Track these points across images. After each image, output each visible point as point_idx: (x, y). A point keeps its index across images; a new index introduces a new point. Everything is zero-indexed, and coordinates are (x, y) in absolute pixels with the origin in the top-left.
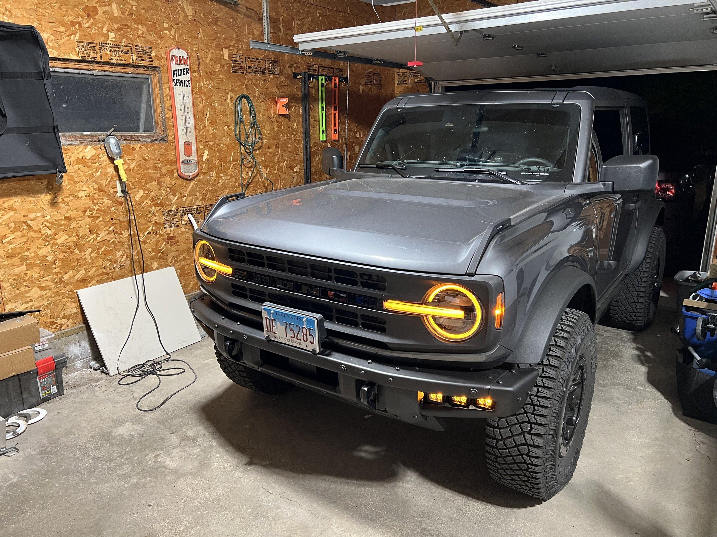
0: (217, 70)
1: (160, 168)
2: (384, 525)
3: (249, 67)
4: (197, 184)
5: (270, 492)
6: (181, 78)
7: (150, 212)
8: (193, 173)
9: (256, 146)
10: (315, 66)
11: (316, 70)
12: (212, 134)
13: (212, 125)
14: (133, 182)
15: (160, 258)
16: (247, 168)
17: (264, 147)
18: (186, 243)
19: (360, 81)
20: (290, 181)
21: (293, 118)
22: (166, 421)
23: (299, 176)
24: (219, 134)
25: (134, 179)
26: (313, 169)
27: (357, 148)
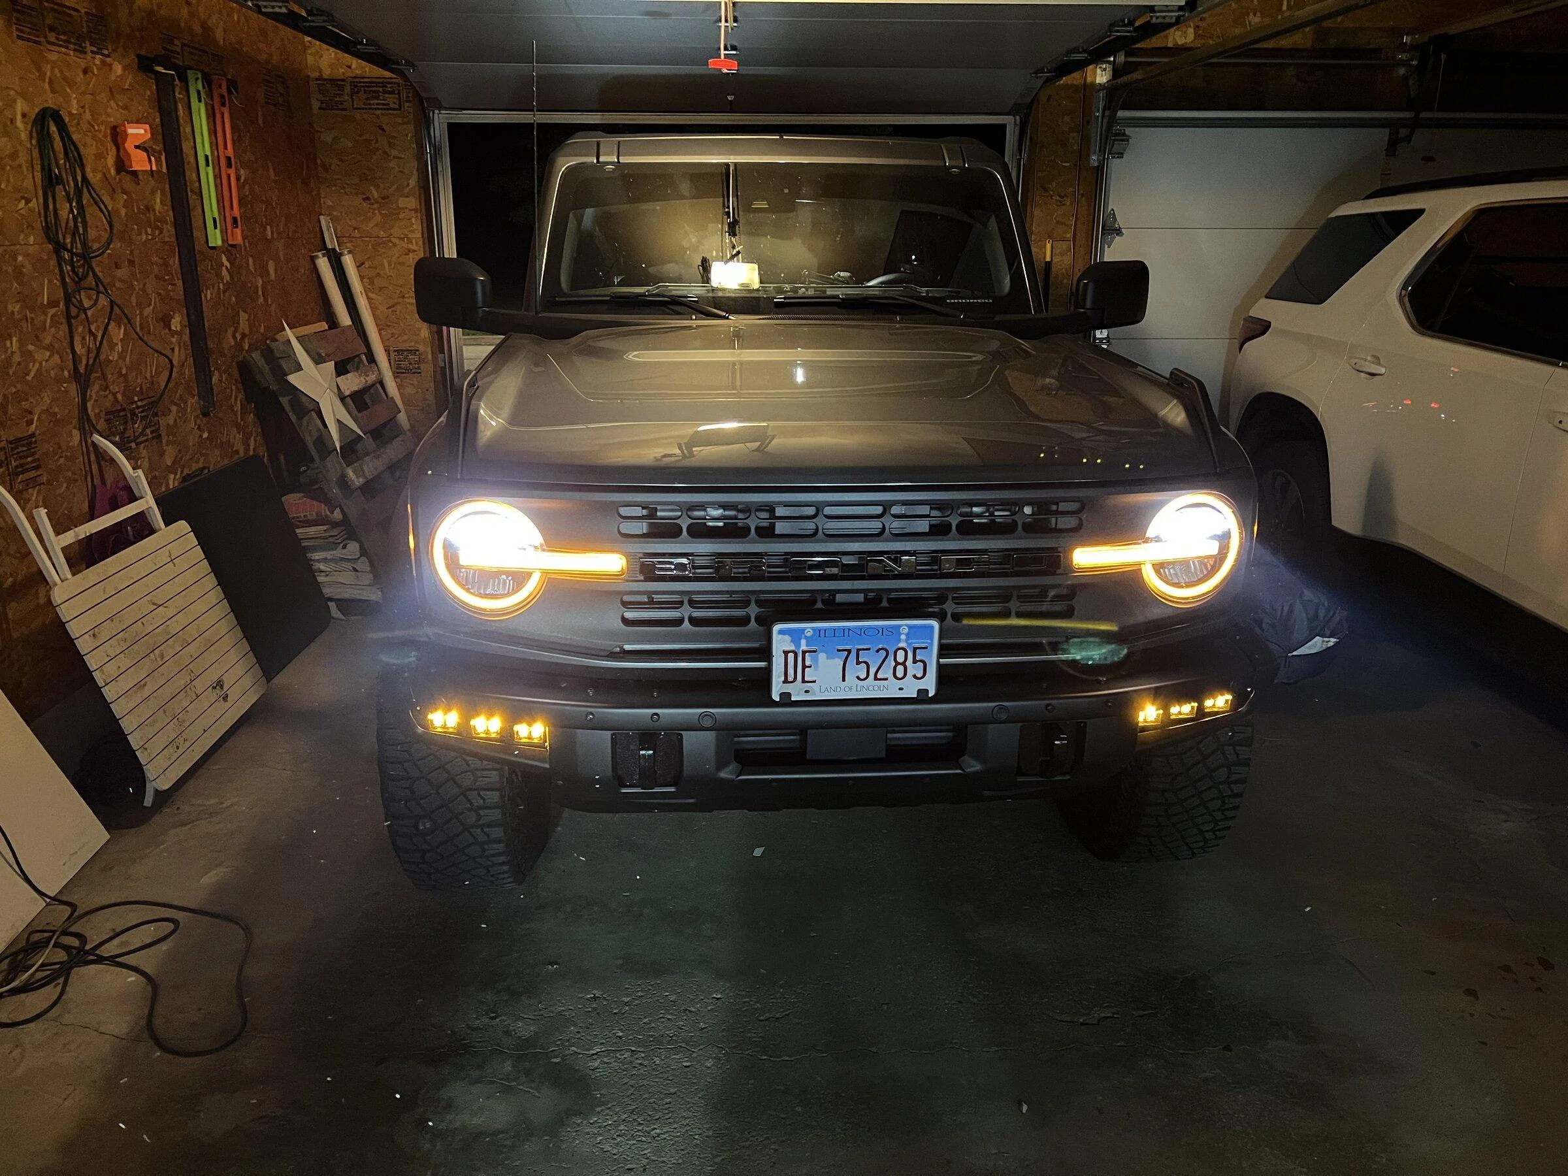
3: (50, 28)
10: (175, 41)
11: (178, 54)
17: (106, 262)
19: (255, 93)
23: (182, 344)
24: (11, 223)
27: (271, 267)
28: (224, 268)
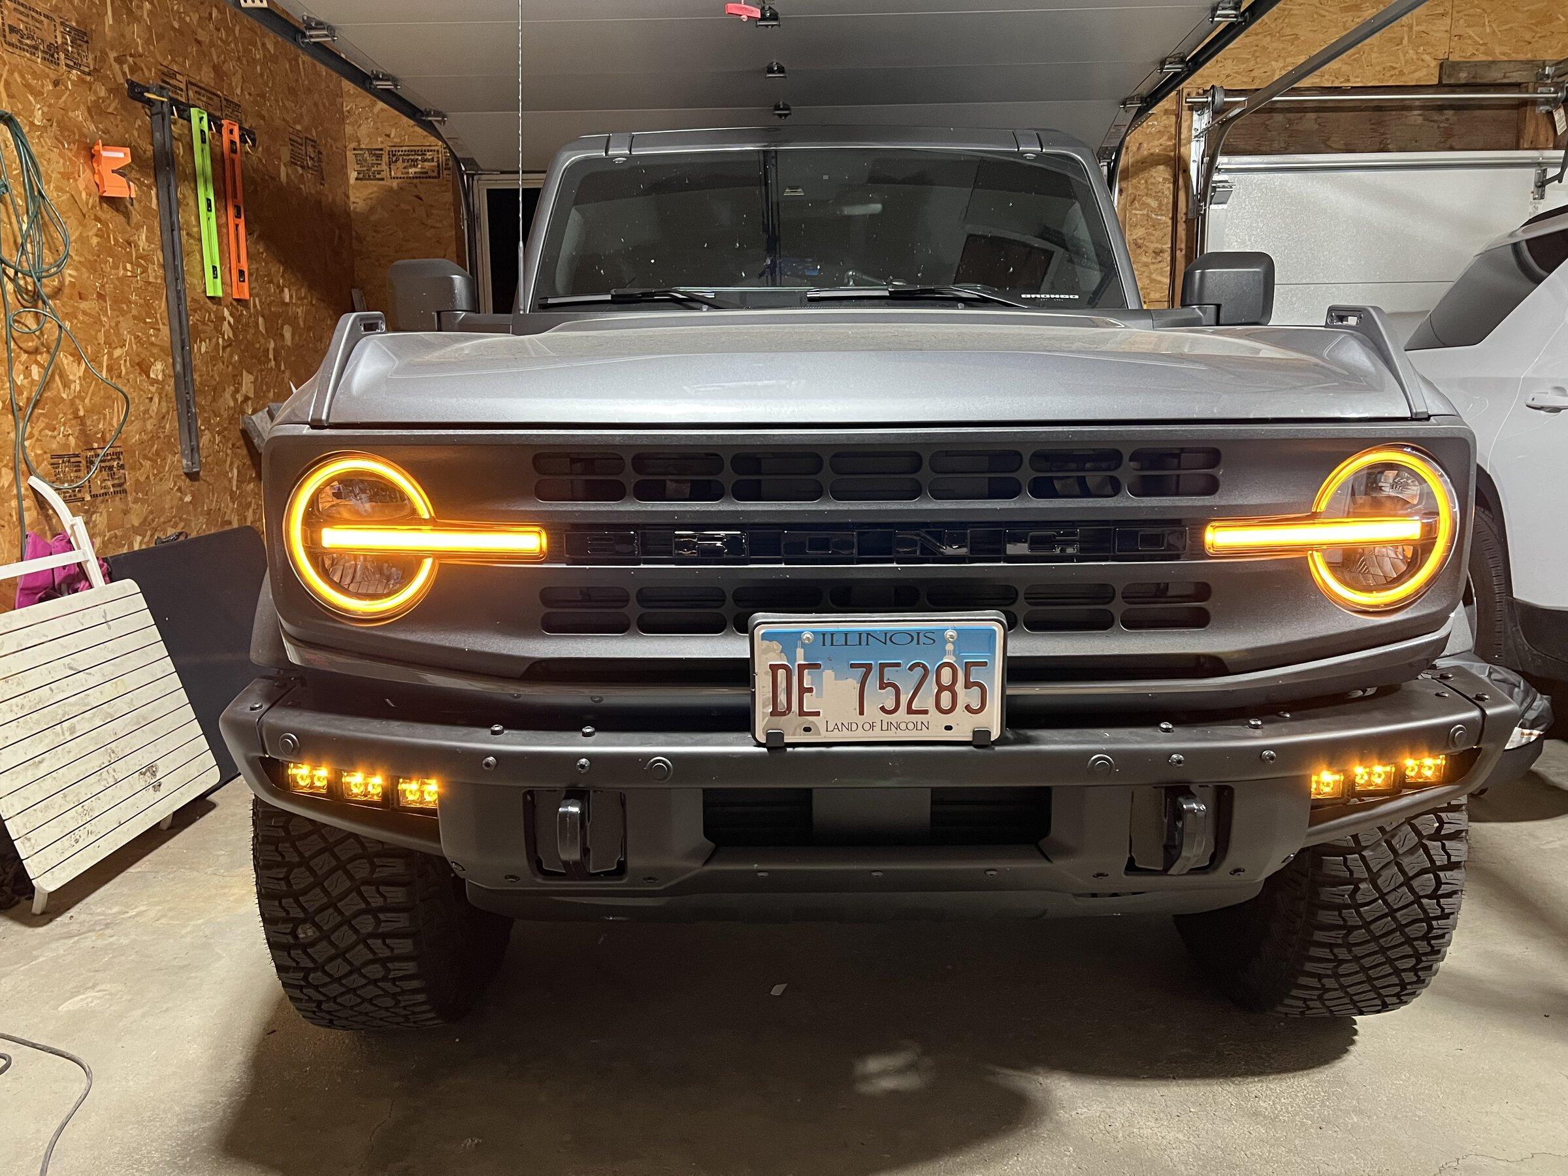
3: (13, 29)
9: (46, 285)
10: (178, 77)
11: (181, 90)
16: (26, 352)
17: (66, 291)
19: (279, 150)
20: (142, 409)
21: (136, 217)
23: (163, 396)
26: (198, 376)
27: (287, 333)
28: (226, 323)
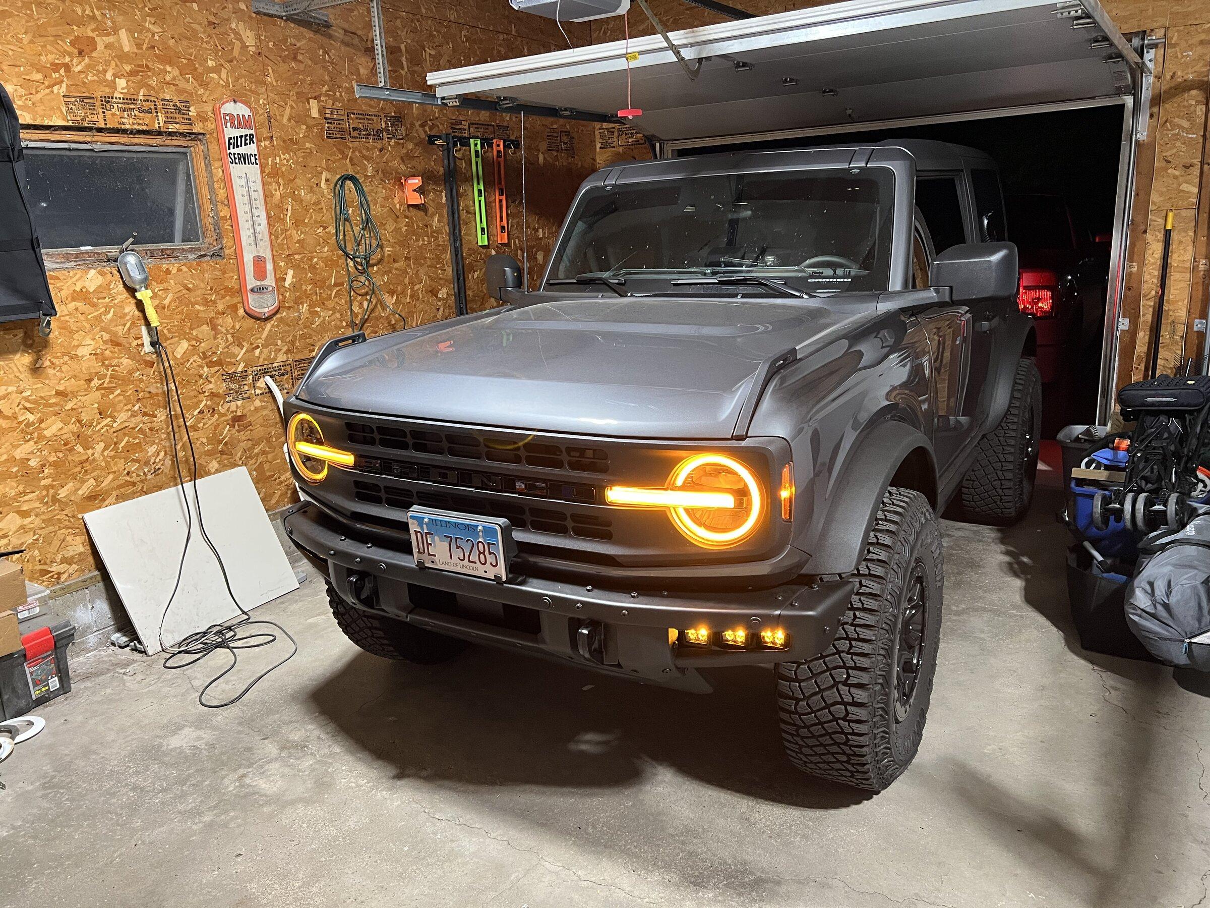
0: (301, 136)
1: (214, 302)
2: (625, 852)
3: (354, 129)
4: (277, 326)
5: (437, 817)
6: (242, 150)
7: (201, 376)
8: (271, 308)
9: (373, 259)
10: (463, 123)
11: (465, 130)
12: (299, 241)
13: (297, 226)
14: (169, 327)
15: (222, 452)
16: (360, 295)
17: (386, 259)
18: (264, 426)
19: (539, 146)
20: (432, 315)
21: (431, 210)
22: (253, 721)
23: (447, 306)
24: (310, 241)
25: (171, 323)
26: (469, 292)
27: (540, 256)
